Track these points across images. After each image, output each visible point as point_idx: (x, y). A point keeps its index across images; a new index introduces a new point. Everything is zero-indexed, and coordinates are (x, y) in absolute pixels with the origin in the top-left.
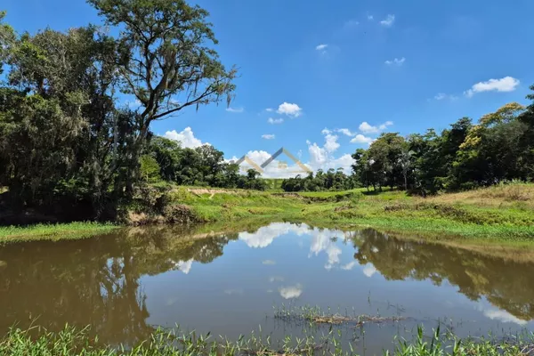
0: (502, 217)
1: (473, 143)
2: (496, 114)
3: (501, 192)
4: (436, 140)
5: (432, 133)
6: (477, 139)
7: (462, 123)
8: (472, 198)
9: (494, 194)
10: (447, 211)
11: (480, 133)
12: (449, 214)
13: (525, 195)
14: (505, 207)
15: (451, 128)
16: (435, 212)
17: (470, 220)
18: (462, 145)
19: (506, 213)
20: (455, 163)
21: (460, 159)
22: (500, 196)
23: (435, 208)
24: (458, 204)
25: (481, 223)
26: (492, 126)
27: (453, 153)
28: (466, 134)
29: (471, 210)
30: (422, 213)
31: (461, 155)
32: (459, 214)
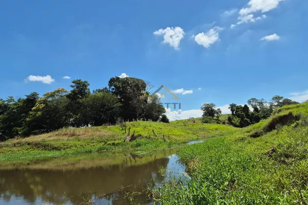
0: (70, 145)
1: (41, 107)
2: (54, 93)
3: (66, 133)
4: (15, 104)
5: (11, 100)
6: (43, 105)
7: (33, 95)
8: (50, 137)
9: (62, 134)
10: (37, 145)
11: (45, 102)
12: (39, 147)
13: (78, 133)
14: (70, 140)
15: (26, 98)
16: (29, 147)
17: (53, 149)
18: (34, 108)
19: (71, 143)
20: (28, 119)
21: (31, 116)
22: (66, 135)
23: (29, 144)
24: (44, 141)
25: (60, 150)
26: (50, 99)
27: (27, 113)
28: (36, 102)
29: (52, 143)
30: (20, 148)
31: (32, 114)
32: (45, 146)
